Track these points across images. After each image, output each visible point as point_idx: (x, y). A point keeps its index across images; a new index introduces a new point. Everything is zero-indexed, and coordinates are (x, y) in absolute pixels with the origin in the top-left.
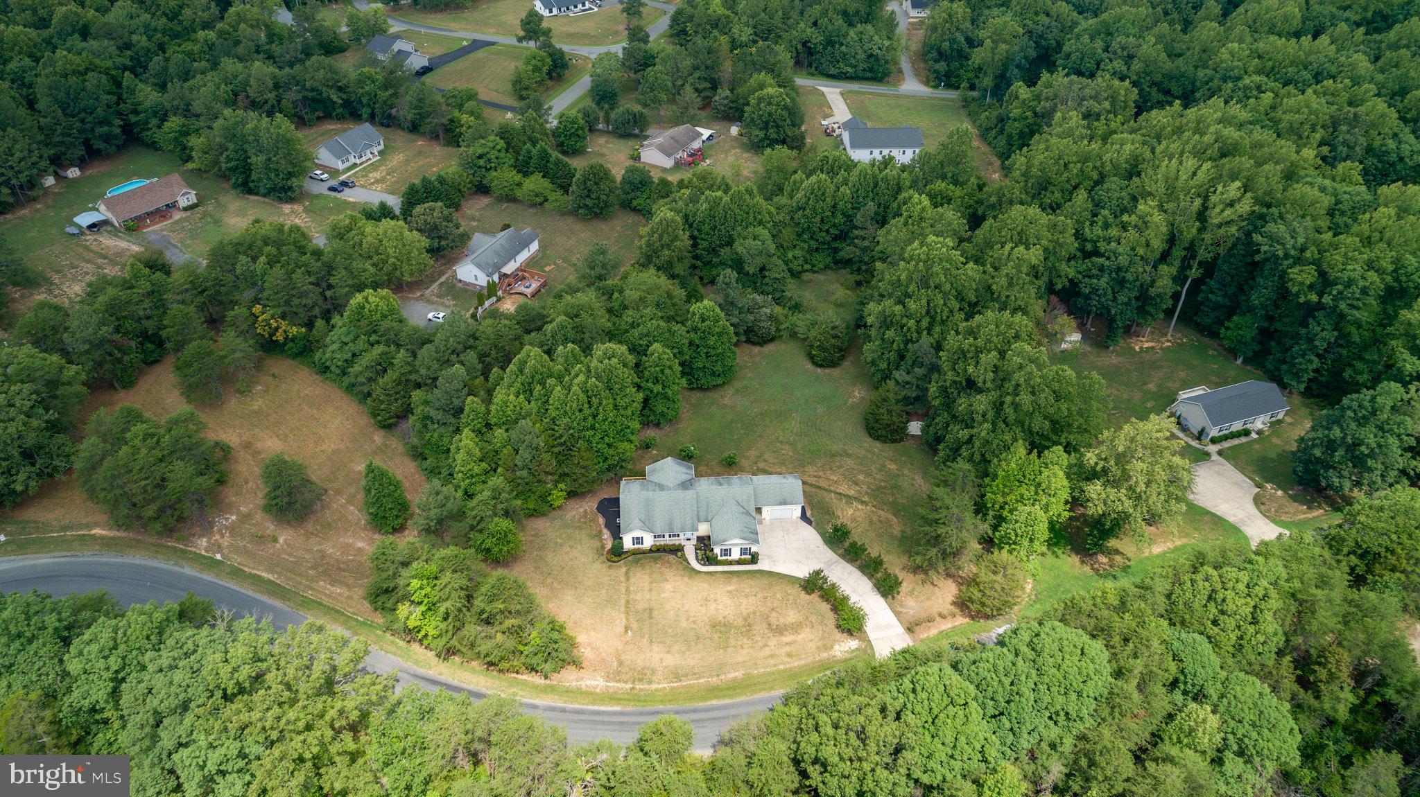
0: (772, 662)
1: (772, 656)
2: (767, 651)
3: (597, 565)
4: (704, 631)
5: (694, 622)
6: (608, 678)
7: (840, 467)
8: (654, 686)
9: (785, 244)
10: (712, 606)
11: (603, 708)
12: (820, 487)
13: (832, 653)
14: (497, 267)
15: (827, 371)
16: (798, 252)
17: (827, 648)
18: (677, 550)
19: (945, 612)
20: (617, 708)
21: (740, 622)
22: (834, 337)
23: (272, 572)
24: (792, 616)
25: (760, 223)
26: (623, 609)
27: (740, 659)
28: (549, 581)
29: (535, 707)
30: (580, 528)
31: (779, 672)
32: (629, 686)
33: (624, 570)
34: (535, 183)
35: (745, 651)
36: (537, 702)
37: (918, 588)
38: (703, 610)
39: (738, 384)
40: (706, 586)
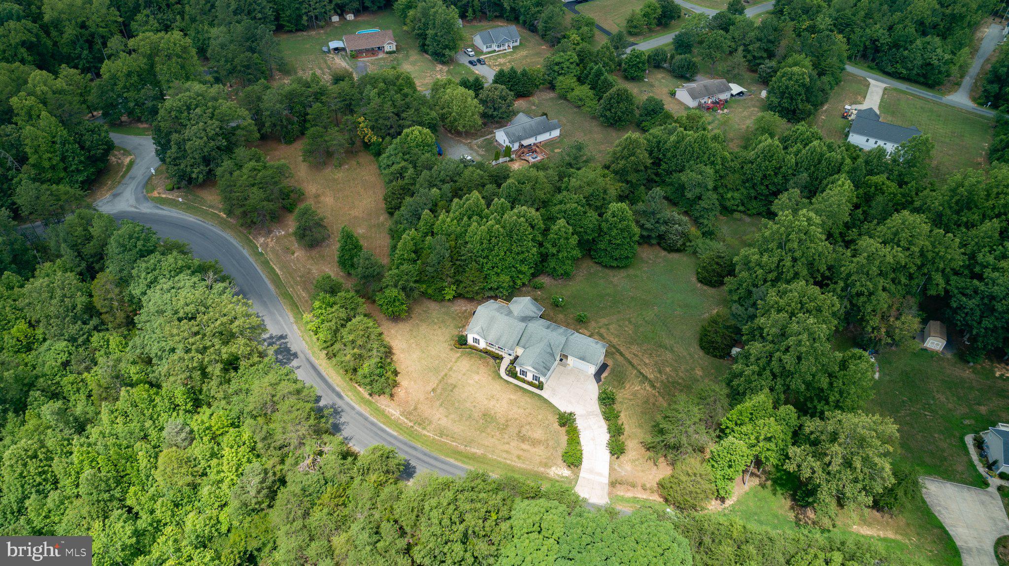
0: (504, 455)
1: (507, 452)
2: (506, 447)
3: (446, 345)
4: (476, 415)
5: (475, 407)
6: (402, 414)
7: (660, 356)
8: (425, 432)
9: (729, 186)
10: (493, 402)
11: (387, 429)
12: (630, 363)
13: (548, 471)
14: (520, 139)
15: (705, 288)
16: (736, 195)
17: (546, 465)
18: (498, 358)
19: (648, 486)
20: (395, 434)
21: (502, 421)
22: (717, 263)
23: (281, 270)
24: (538, 434)
25: (713, 163)
26: (440, 378)
27: (486, 443)
28: (412, 341)
29: (353, 408)
30: (454, 319)
31: (505, 464)
32: (411, 424)
33: (459, 355)
34: (583, 91)
35: (493, 440)
36: (357, 407)
37: (641, 461)
38: (486, 402)
39: (631, 271)
40: (499, 388)
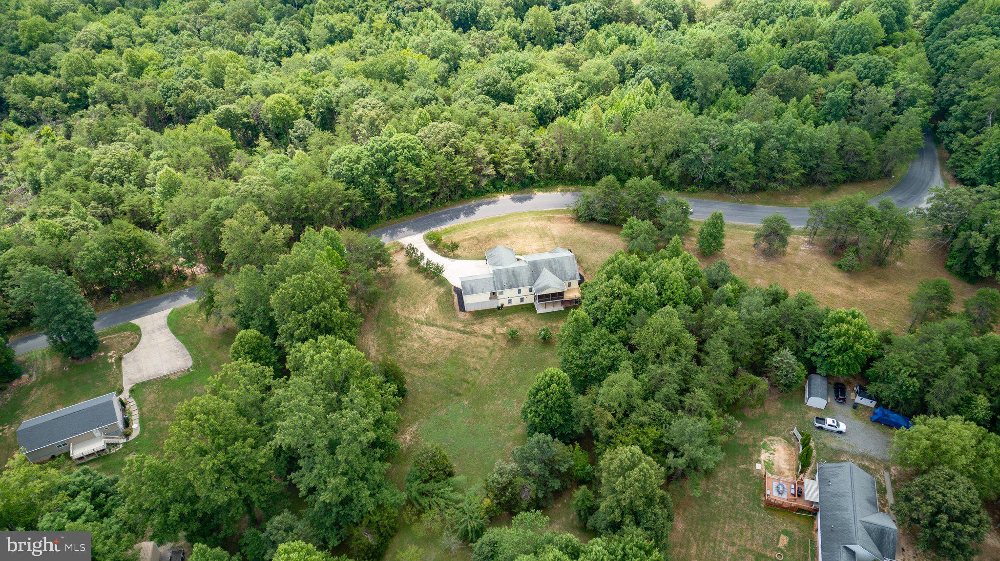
4: (512, 234)
5: (517, 236)
38: (513, 240)
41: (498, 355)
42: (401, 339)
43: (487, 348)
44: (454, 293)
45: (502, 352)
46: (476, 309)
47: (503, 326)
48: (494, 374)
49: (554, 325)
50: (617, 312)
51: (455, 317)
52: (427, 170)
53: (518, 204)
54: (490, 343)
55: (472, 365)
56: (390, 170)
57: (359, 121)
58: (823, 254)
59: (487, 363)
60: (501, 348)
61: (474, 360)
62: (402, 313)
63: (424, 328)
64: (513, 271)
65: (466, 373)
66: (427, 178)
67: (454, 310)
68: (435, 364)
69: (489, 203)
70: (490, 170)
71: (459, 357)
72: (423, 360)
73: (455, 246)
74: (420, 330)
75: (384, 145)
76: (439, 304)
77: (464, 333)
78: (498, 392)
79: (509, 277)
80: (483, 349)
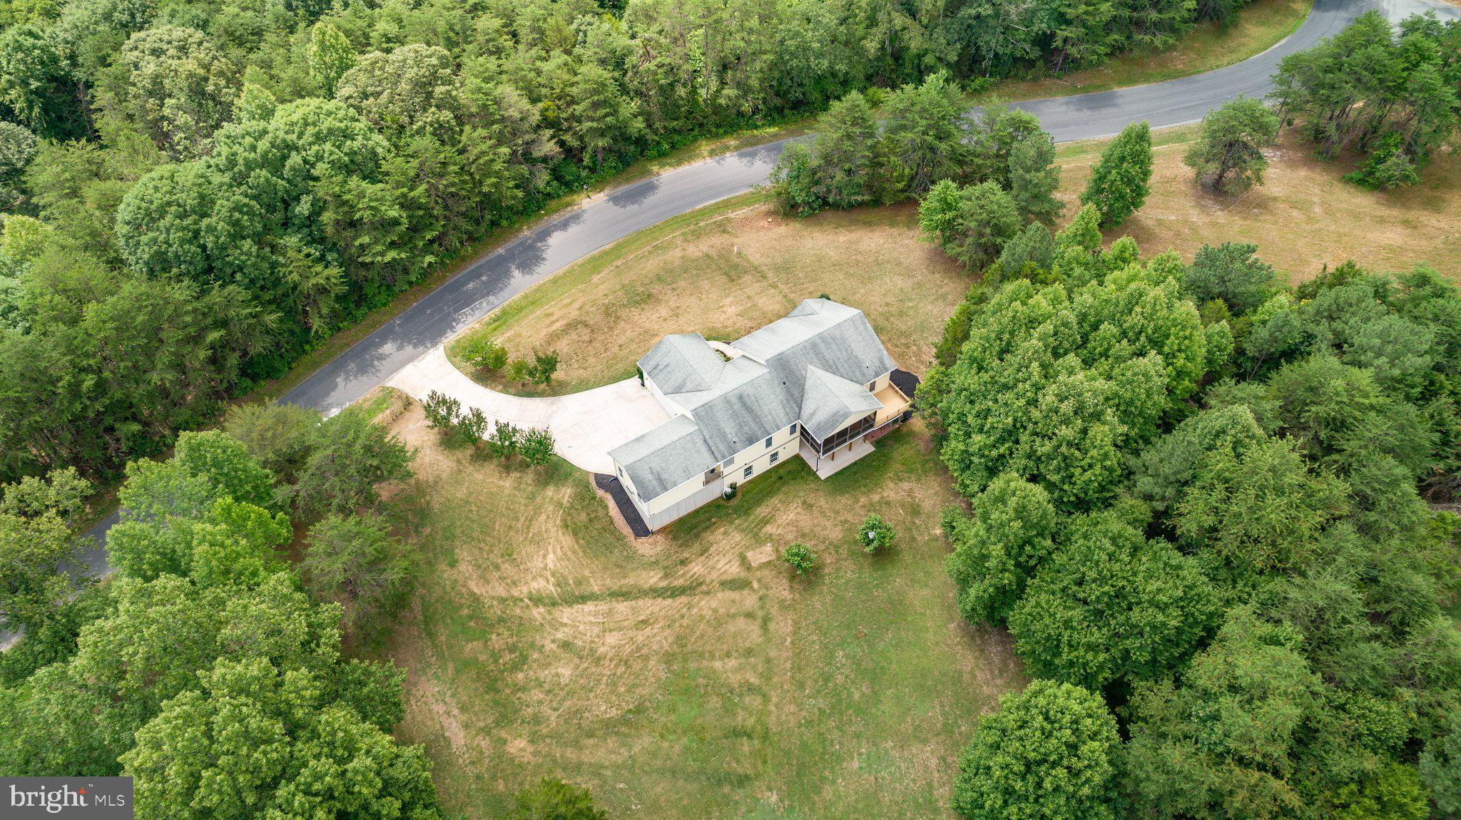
2: (576, 305)
4: (658, 287)
5: (674, 290)
10: (664, 313)
26: (764, 269)
38: (672, 304)
41: (783, 626)
42: (515, 667)
43: (750, 615)
44: (600, 493)
45: (791, 616)
46: (675, 517)
47: (758, 541)
48: (802, 686)
49: (876, 498)
50: (1106, 456)
51: (631, 557)
52: (399, 185)
53: (632, 208)
54: (749, 600)
55: (735, 679)
56: (303, 208)
57: (158, 91)
58: (1309, 162)
59: (768, 661)
60: (784, 606)
61: (732, 663)
62: (490, 591)
63: (566, 614)
64: (741, 398)
65: (729, 710)
66: (406, 204)
67: (620, 538)
68: (639, 710)
69: (564, 225)
70: (547, 146)
71: (692, 665)
72: (603, 709)
73: (549, 363)
74: (559, 625)
75: (263, 145)
76: (575, 534)
77: (674, 592)
78: (836, 734)
79: (735, 414)
80: (741, 623)
